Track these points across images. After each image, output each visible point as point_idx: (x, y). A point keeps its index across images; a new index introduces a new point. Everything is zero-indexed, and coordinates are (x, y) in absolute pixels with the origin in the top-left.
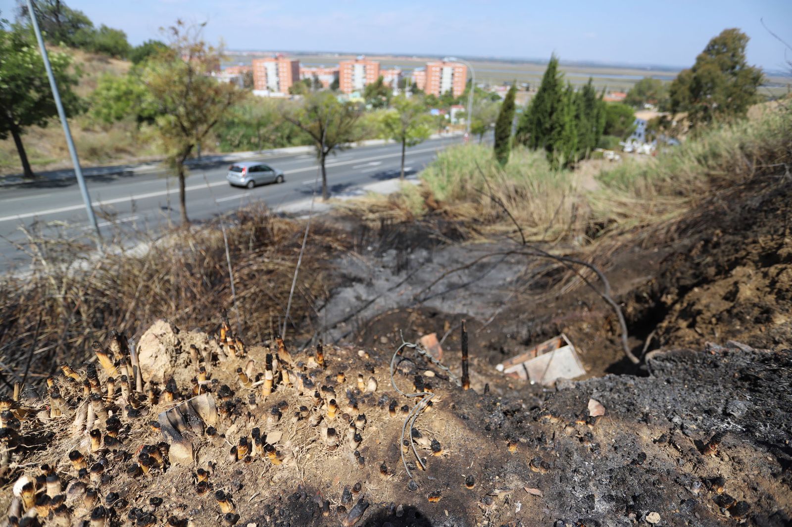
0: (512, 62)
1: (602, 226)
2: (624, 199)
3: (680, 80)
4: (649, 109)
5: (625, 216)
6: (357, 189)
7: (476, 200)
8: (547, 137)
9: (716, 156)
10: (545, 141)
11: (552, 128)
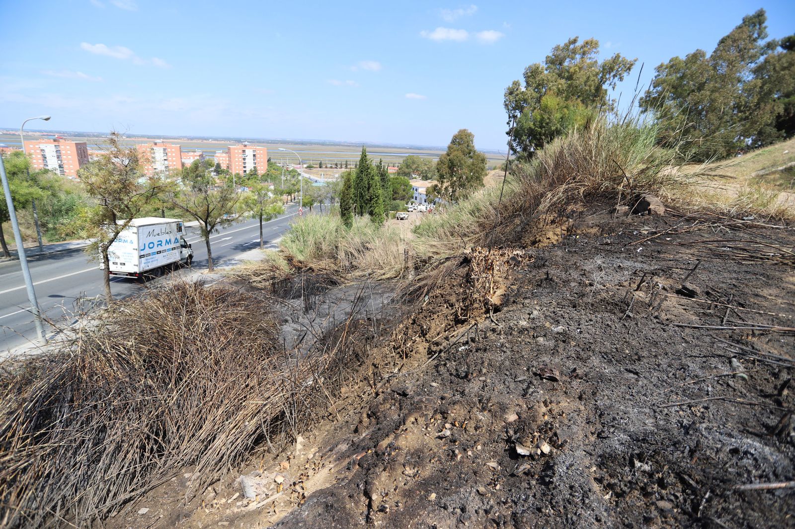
0: (302, 143)
1: (425, 262)
2: (434, 243)
3: (441, 162)
4: (415, 178)
5: (437, 253)
6: (229, 260)
7: (333, 257)
8: (369, 206)
9: (479, 210)
10: (368, 209)
11: (371, 199)
